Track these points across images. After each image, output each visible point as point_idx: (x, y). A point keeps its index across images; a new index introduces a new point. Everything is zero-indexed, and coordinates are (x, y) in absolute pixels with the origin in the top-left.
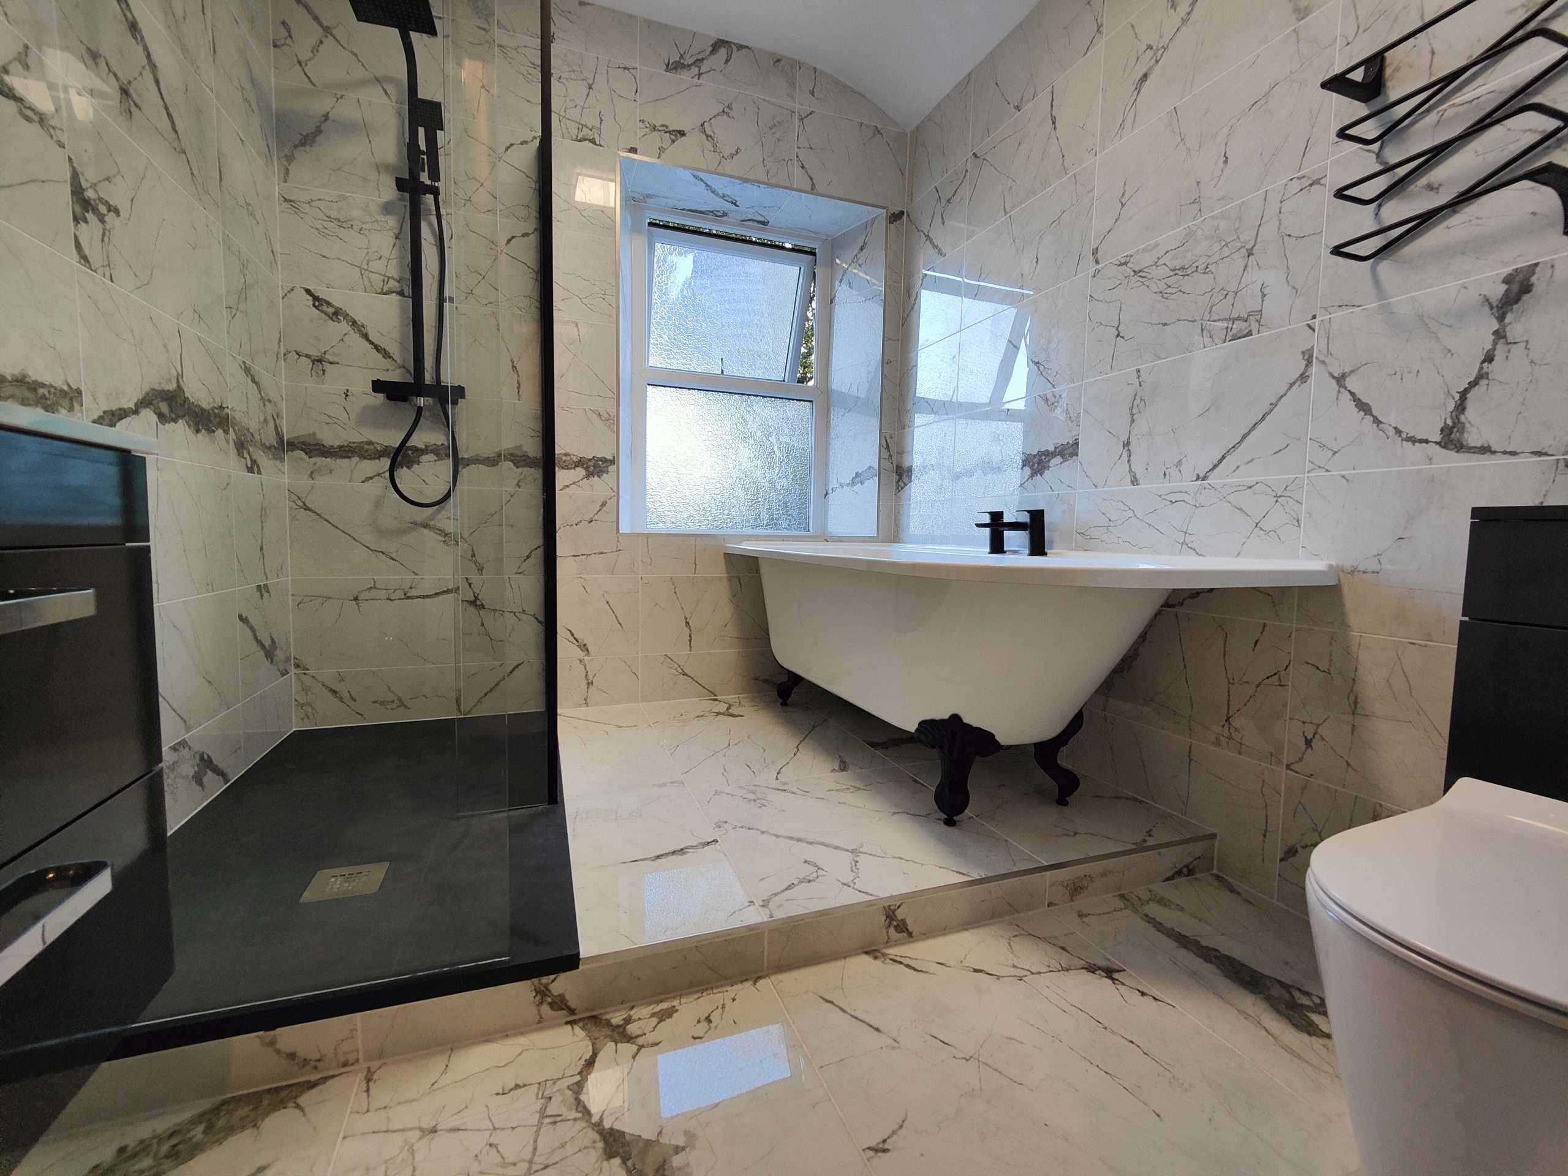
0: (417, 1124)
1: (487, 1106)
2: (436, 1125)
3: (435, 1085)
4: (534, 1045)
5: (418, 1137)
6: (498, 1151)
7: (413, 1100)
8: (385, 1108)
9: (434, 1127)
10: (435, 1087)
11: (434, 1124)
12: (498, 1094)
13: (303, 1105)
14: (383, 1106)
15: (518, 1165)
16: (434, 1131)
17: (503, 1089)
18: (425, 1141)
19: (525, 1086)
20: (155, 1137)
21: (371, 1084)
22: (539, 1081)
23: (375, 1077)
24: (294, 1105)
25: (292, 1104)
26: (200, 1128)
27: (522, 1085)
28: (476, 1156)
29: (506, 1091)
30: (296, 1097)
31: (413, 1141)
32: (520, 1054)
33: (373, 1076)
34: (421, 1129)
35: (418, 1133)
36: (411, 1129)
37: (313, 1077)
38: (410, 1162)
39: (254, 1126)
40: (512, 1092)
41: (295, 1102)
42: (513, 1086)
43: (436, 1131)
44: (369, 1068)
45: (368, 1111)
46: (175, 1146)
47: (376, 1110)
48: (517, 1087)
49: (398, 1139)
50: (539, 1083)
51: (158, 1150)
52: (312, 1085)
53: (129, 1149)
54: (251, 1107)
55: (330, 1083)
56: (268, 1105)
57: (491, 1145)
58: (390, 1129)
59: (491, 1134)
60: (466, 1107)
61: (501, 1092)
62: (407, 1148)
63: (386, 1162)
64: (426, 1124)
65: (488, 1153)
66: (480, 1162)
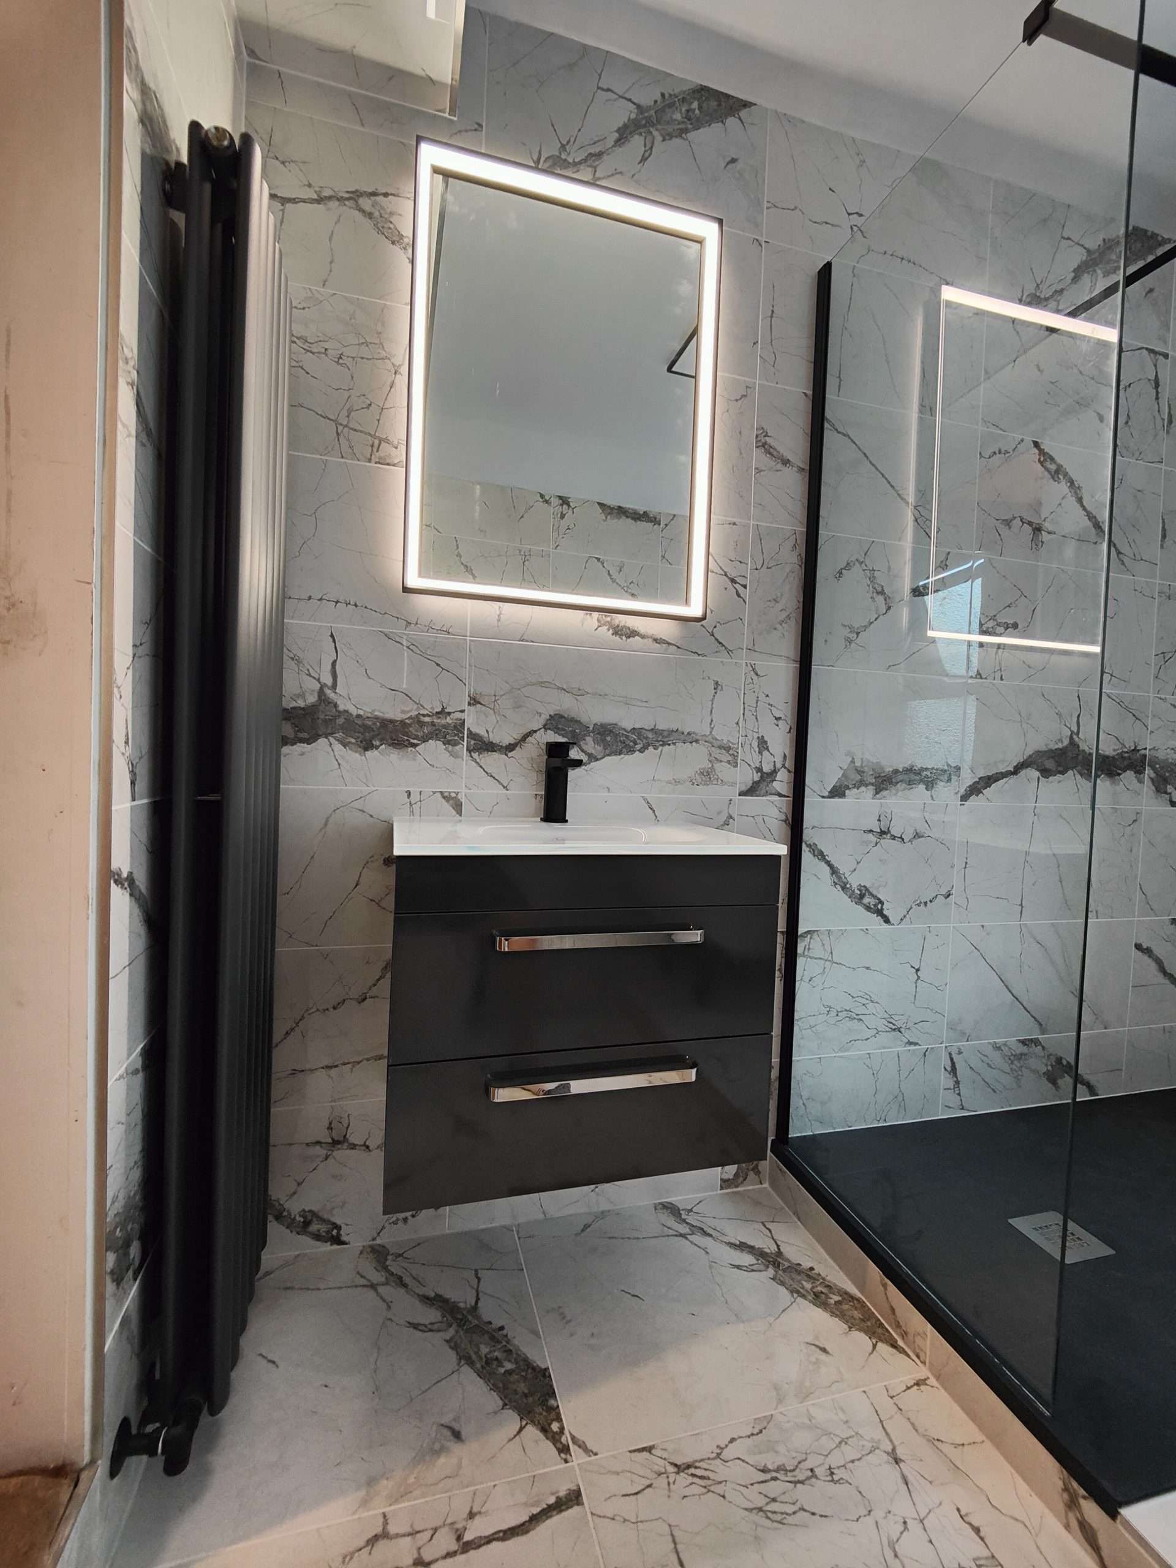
0: (896, 1443)
1: (940, 1504)
2: (904, 1461)
3: (940, 1443)
4: (1037, 1535)
5: (886, 1450)
6: (902, 1533)
7: (917, 1431)
8: (900, 1410)
9: (900, 1459)
10: (936, 1443)
11: (902, 1459)
12: (958, 1510)
13: (877, 1348)
14: (901, 1407)
15: (897, 1560)
16: (897, 1461)
17: (967, 1515)
18: (885, 1457)
19: (982, 1539)
20: (823, 1279)
21: (916, 1387)
22: (995, 1555)
23: (922, 1387)
24: (875, 1342)
25: (874, 1341)
26: (837, 1298)
27: (982, 1534)
28: (890, 1512)
29: (965, 1518)
30: (881, 1340)
31: (882, 1447)
32: (1016, 1520)
33: (923, 1385)
34: (894, 1449)
35: (889, 1448)
36: (891, 1441)
37: (901, 1343)
38: (864, 1453)
39: (850, 1328)
40: (967, 1526)
41: (877, 1342)
42: (976, 1524)
43: (897, 1463)
44: (928, 1378)
45: (892, 1398)
46: (822, 1292)
47: (895, 1403)
48: (977, 1530)
49: (879, 1434)
50: (993, 1557)
51: (817, 1287)
52: (894, 1345)
53: (813, 1272)
54: (861, 1317)
55: (902, 1356)
56: (868, 1327)
57: (905, 1523)
58: (884, 1423)
59: (916, 1519)
60: (931, 1482)
61: (963, 1513)
62: (874, 1444)
63: (857, 1433)
64: (900, 1452)
65: (895, 1523)
66: (885, 1518)
